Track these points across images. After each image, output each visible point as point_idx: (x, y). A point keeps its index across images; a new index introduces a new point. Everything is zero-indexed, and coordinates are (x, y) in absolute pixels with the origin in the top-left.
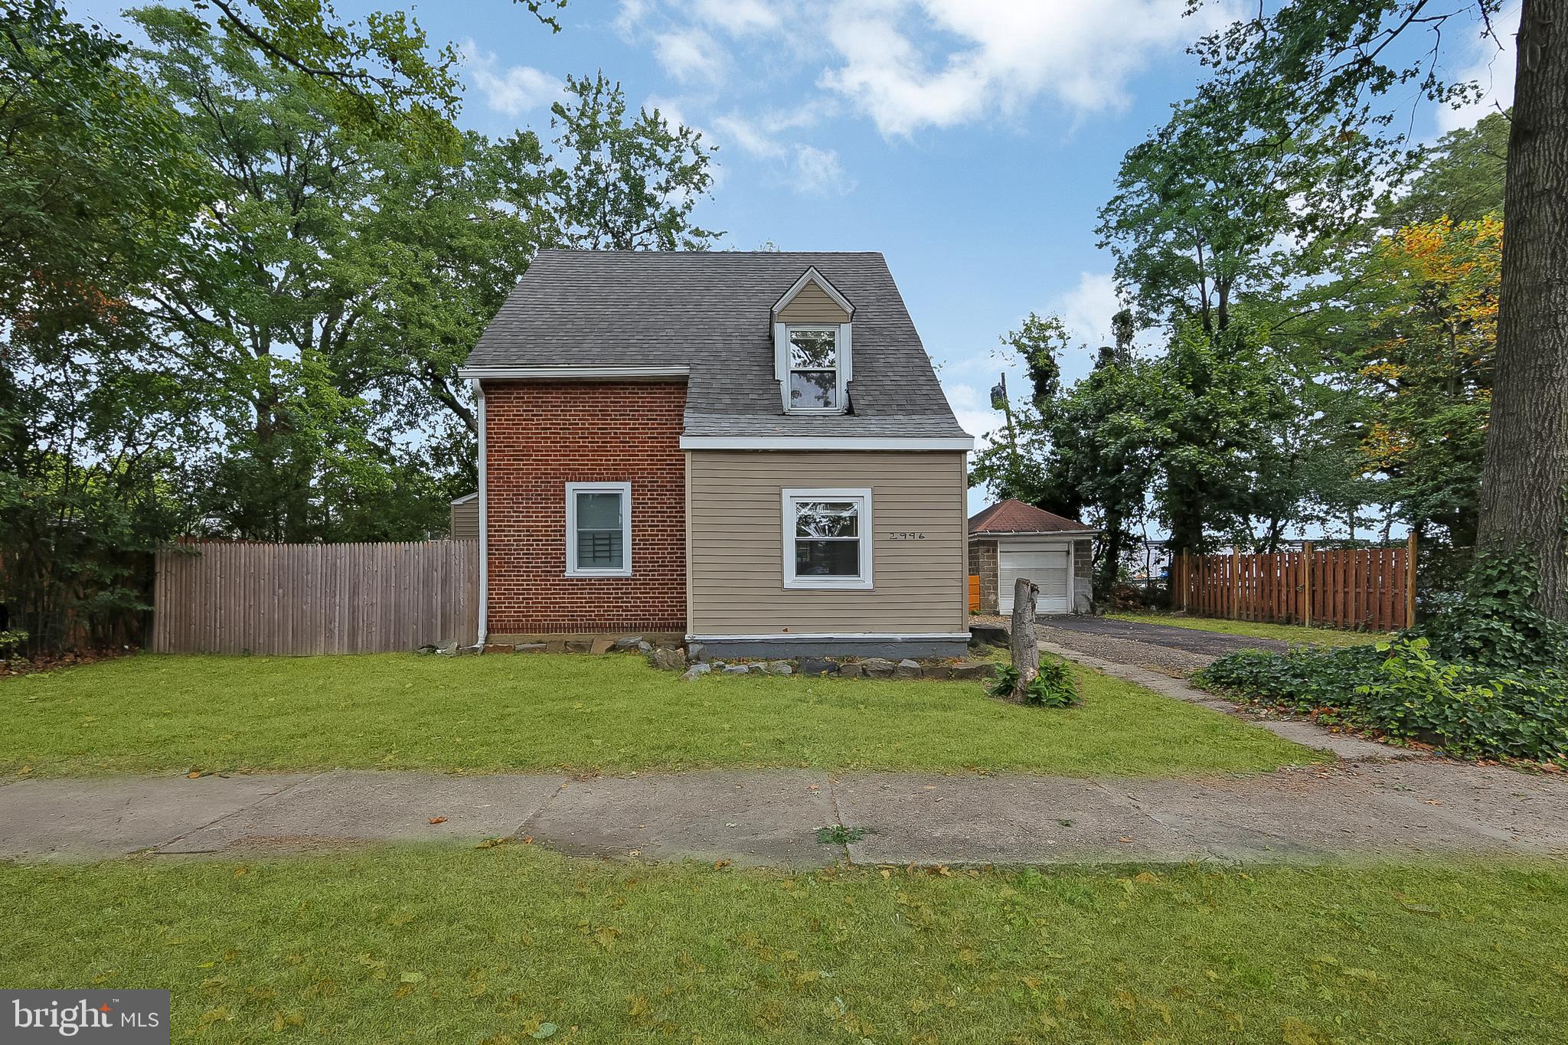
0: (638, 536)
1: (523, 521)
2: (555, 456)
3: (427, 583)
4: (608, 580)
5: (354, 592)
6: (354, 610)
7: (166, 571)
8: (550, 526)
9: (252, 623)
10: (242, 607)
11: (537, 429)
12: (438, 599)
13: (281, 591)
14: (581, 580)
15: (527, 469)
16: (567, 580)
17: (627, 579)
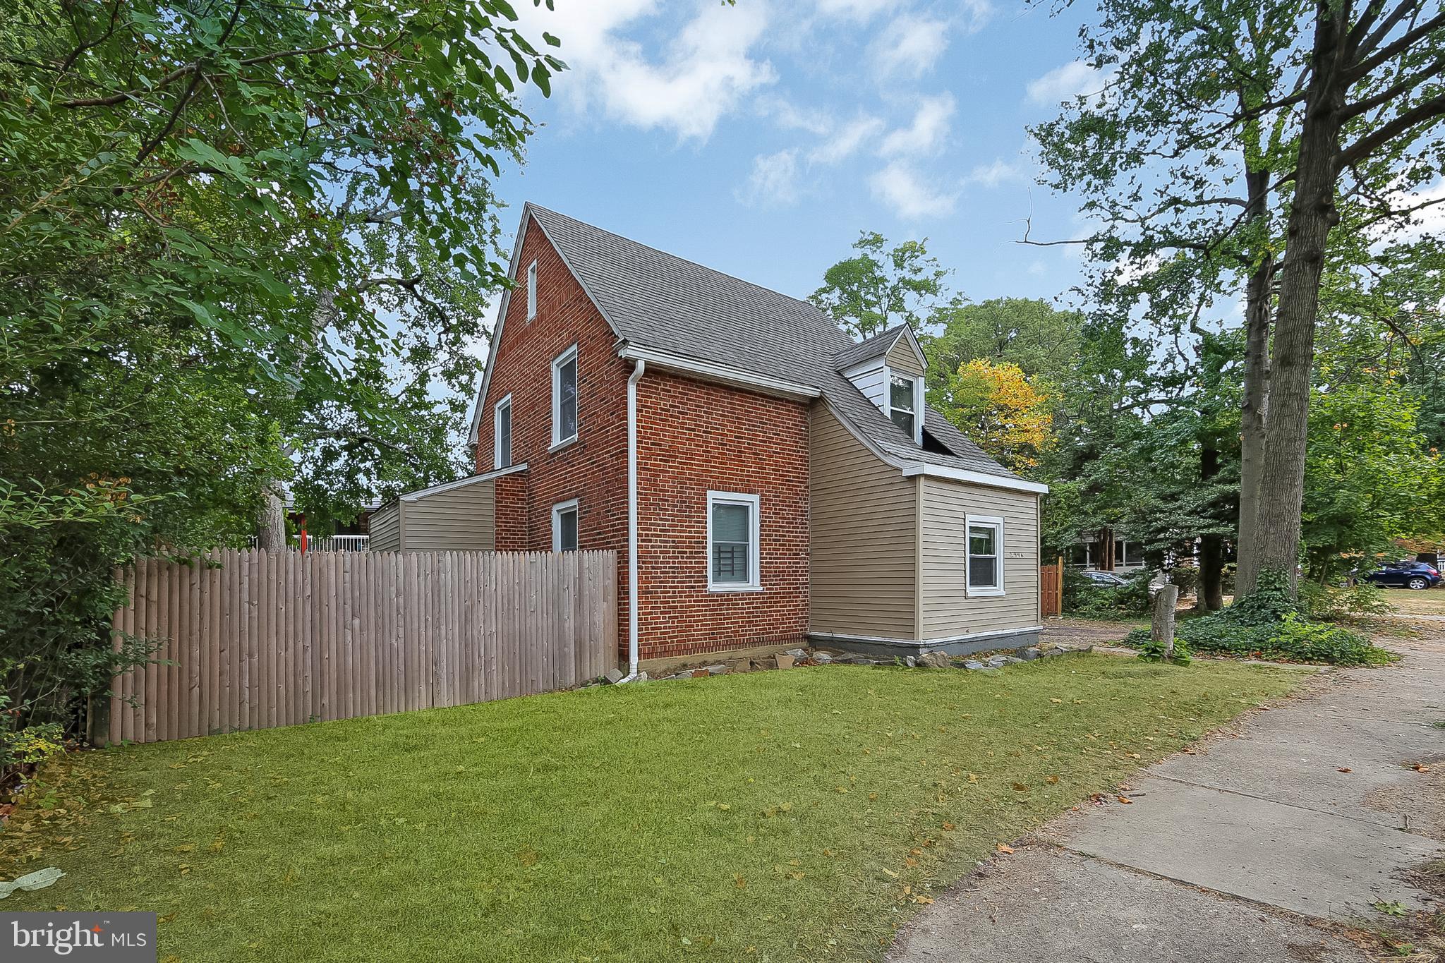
0: (765, 549)
1: (668, 531)
2: (699, 460)
3: (556, 603)
4: (743, 594)
5: (467, 618)
6: (466, 644)
7: (137, 595)
8: (694, 537)
9: (309, 673)
10: (291, 651)
11: (683, 428)
12: (570, 625)
13: (357, 621)
14: (721, 596)
15: (673, 472)
16: (708, 596)
17: (757, 594)
